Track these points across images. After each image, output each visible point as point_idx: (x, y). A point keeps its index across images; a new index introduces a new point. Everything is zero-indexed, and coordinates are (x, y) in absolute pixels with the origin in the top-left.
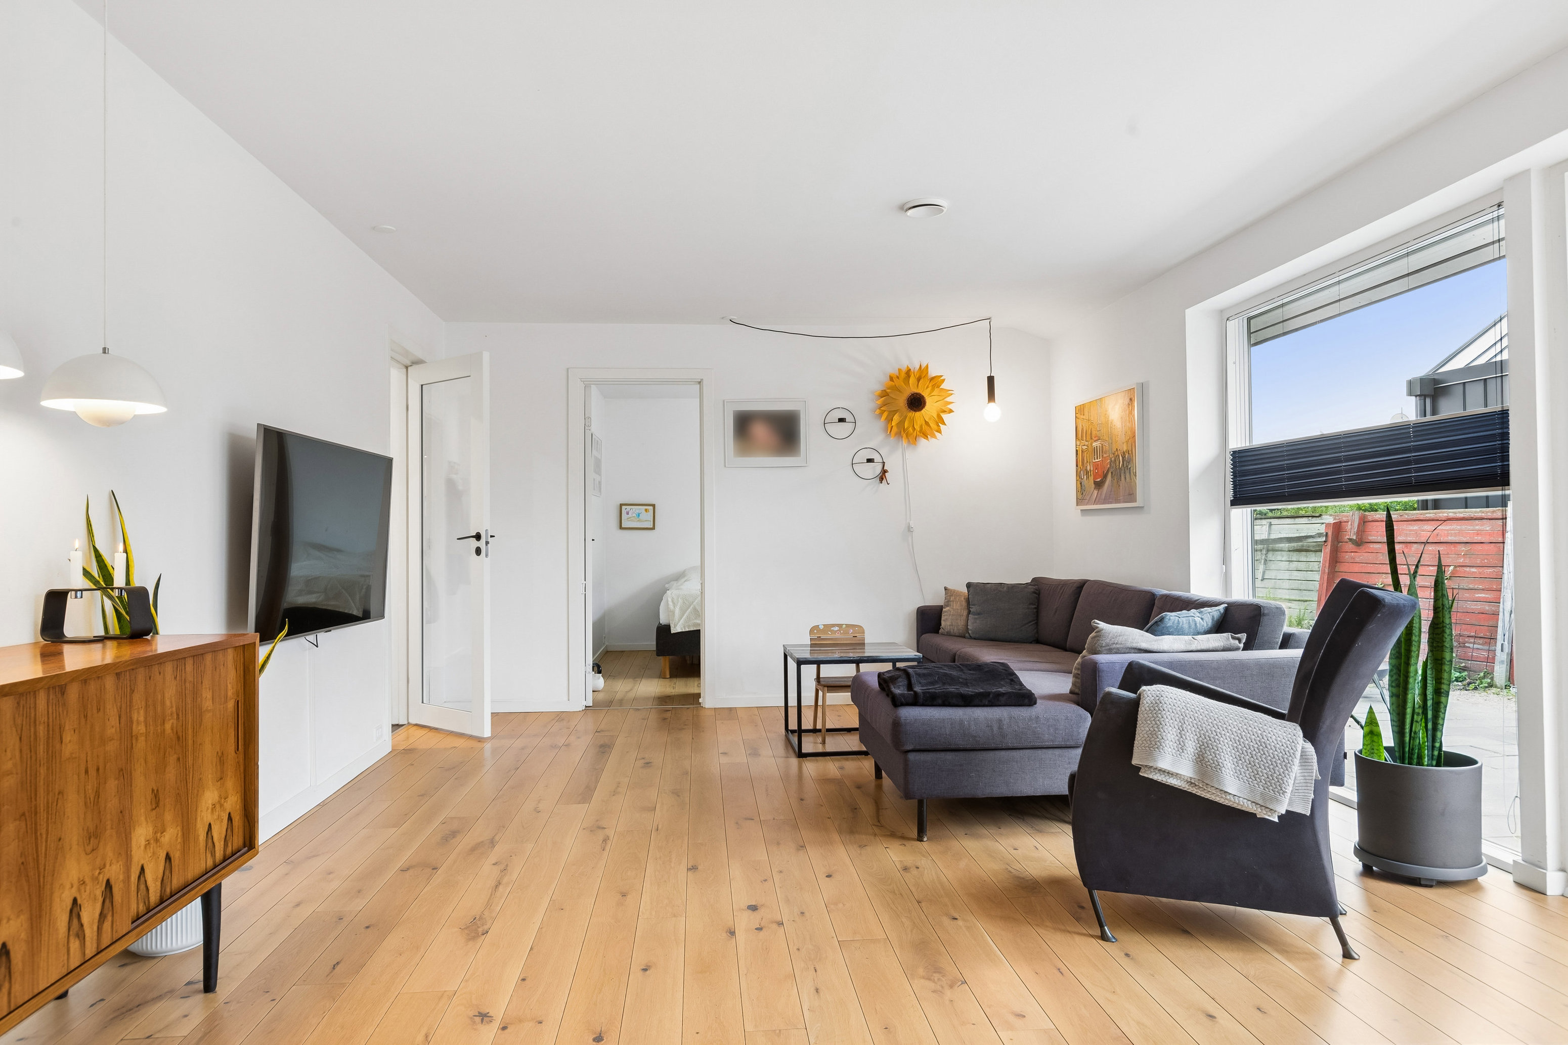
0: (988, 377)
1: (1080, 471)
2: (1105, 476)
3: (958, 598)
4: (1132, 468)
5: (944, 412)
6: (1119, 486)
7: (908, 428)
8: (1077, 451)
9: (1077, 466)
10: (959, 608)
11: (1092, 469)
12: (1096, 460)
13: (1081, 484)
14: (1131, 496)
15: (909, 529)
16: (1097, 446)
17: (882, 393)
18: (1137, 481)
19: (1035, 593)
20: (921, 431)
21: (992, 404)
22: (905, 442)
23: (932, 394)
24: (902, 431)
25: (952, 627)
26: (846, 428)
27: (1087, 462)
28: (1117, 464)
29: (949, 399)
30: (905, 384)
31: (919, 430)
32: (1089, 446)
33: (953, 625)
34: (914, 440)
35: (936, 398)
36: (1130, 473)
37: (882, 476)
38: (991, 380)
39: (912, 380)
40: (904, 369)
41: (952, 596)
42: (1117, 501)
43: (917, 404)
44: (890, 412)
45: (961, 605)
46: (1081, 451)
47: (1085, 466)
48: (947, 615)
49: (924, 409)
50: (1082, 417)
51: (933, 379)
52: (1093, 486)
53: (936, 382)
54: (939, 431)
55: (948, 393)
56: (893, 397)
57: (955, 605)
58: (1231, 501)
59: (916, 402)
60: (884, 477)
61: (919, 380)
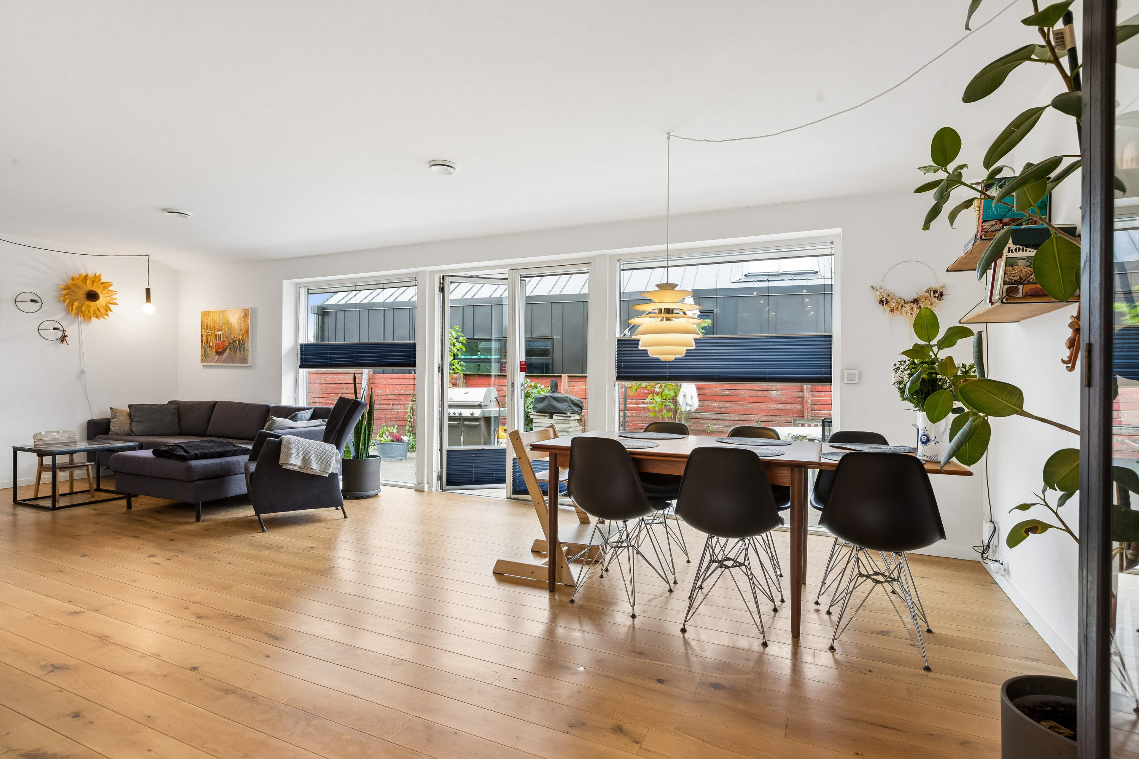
0: (146, 288)
1: (204, 346)
2: (225, 350)
3: (122, 413)
4: (245, 347)
5: (111, 304)
6: (235, 355)
7: (85, 311)
8: (202, 335)
9: (202, 342)
10: (124, 419)
11: (214, 345)
12: (218, 341)
13: (205, 352)
14: (244, 360)
15: (83, 372)
16: (219, 334)
17: (65, 287)
18: (249, 354)
19: (176, 409)
20: (95, 313)
21: (148, 304)
22: (81, 319)
23: (103, 292)
24: (80, 312)
25: (120, 430)
26: (36, 306)
27: (210, 341)
28: (235, 344)
29: (113, 297)
30: (83, 284)
31: (93, 313)
32: (213, 333)
33: (120, 429)
34: (89, 318)
35: (106, 295)
36: (244, 349)
37: (63, 339)
38: (148, 291)
39: (89, 282)
40: (84, 274)
41: (117, 412)
42: (233, 362)
43: (93, 297)
44: (71, 300)
45: (125, 417)
46: (205, 335)
47: (209, 343)
48: (115, 424)
49: (98, 301)
50: (207, 317)
51: (103, 283)
52: (215, 354)
53: (106, 285)
54: (107, 315)
55: (113, 293)
56: (74, 290)
57: (120, 417)
58: (300, 366)
59: (92, 296)
60: (64, 340)
61: (93, 282)
